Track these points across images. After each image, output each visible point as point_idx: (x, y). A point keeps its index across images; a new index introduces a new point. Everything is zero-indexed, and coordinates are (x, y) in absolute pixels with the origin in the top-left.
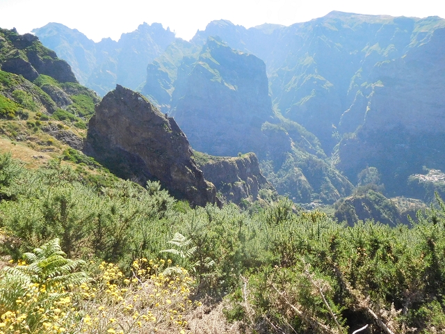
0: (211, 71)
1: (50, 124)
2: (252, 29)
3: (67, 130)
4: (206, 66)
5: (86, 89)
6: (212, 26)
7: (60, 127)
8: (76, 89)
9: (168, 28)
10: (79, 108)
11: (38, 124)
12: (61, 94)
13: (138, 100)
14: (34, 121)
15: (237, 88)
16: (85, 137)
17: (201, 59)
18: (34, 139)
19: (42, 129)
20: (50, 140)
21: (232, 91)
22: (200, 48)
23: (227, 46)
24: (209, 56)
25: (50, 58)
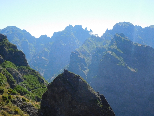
0: (117, 57)
1: (17, 98)
2: (147, 28)
3: (28, 103)
4: (114, 54)
5: (34, 71)
6: (118, 26)
7: (24, 100)
8: (27, 71)
9: (86, 28)
10: (28, 84)
11: (9, 98)
12: (17, 74)
13: (79, 81)
14: (7, 95)
15: (137, 70)
16: (39, 108)
17: (110, 49)
18: (6, 109)
19: (12, 102)
20: (17, 110)
21: (133, 72)
22: (109, 42)
23: (129, 40)
24: (116, 47)
25: (13, 50)
